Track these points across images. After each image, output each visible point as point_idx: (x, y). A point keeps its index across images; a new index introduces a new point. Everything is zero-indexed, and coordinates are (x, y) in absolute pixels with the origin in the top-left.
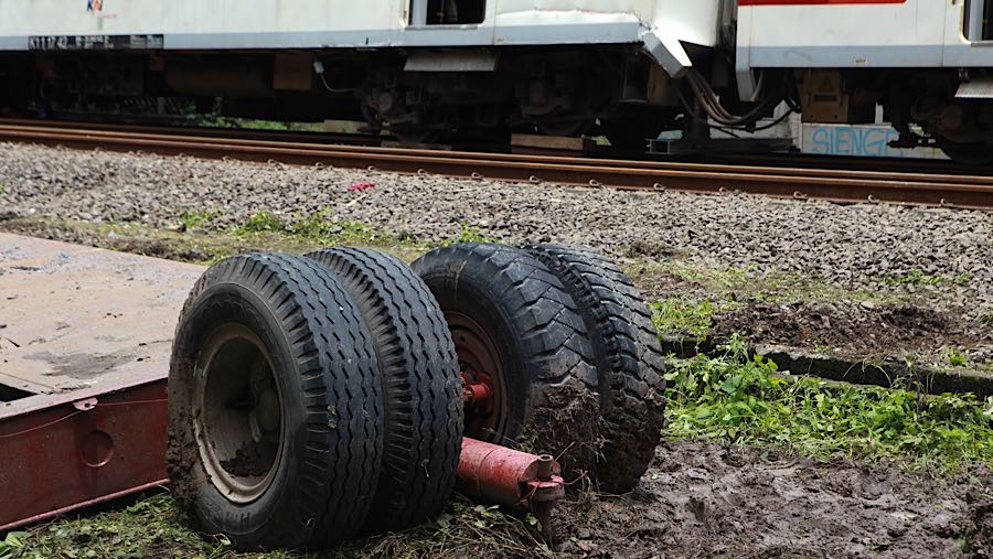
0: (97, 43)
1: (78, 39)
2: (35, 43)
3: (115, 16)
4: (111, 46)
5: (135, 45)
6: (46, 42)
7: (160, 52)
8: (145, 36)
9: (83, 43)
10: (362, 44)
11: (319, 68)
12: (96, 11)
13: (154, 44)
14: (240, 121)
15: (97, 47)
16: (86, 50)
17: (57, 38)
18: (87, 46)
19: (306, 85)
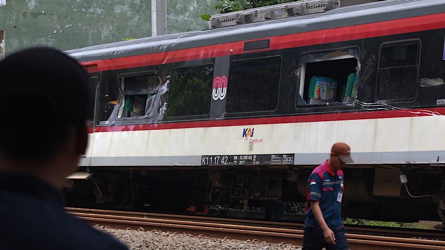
0: (248, 161)
1: (235, 158)
2: (206, 160)
3: (261, 141)
4: (258, 163)
5: (274, 162)
6: (213, 160)
7: (292, 167)
8: (281, 155)
9: (238, 160)
10: (435, 162)
11: (403, 180)
12: (249, 137)
13: (287, 161)
14: (364, 221)
15: (248, 164)
16: (240, 166)
17: (221, 156)
18: (241, 163)
19: (396, 193)
